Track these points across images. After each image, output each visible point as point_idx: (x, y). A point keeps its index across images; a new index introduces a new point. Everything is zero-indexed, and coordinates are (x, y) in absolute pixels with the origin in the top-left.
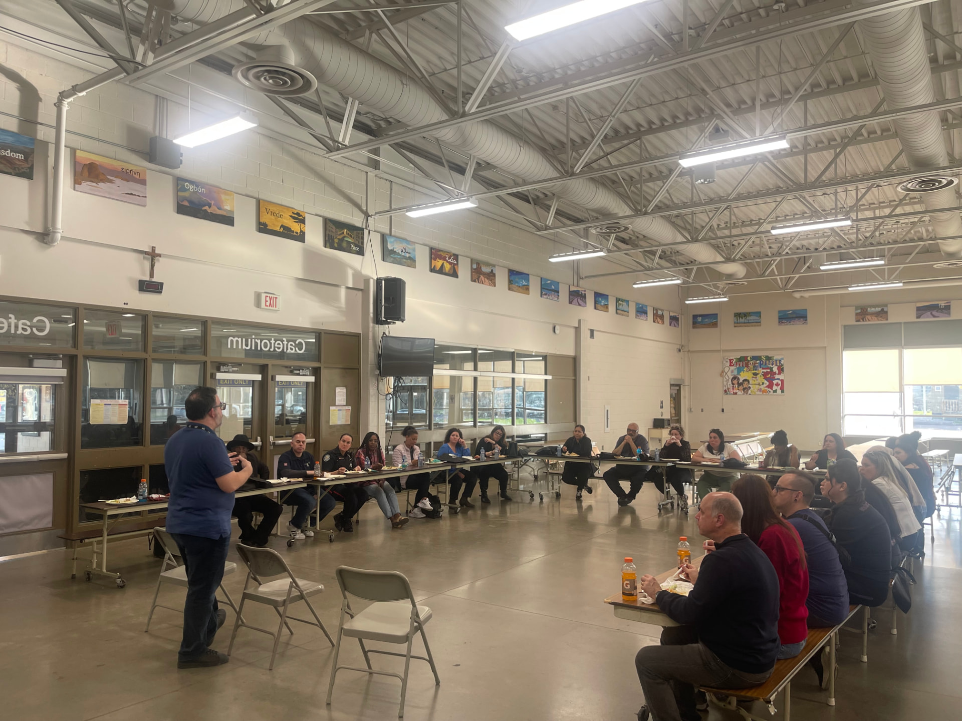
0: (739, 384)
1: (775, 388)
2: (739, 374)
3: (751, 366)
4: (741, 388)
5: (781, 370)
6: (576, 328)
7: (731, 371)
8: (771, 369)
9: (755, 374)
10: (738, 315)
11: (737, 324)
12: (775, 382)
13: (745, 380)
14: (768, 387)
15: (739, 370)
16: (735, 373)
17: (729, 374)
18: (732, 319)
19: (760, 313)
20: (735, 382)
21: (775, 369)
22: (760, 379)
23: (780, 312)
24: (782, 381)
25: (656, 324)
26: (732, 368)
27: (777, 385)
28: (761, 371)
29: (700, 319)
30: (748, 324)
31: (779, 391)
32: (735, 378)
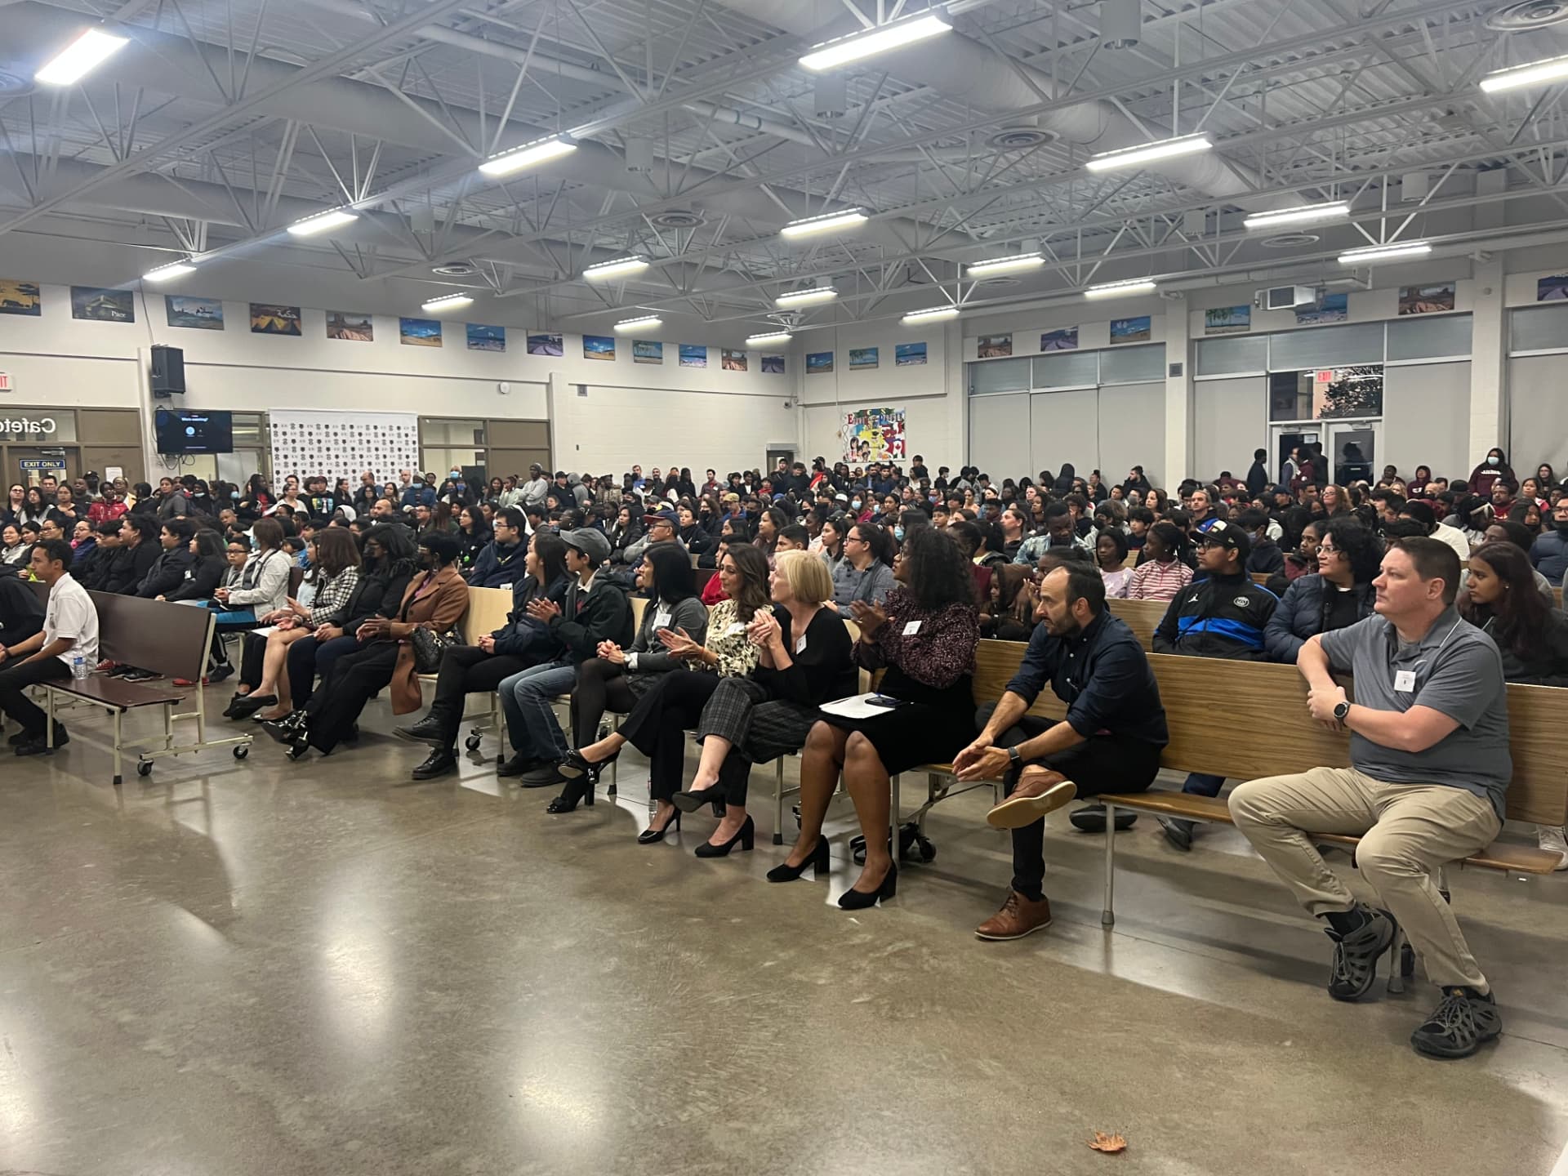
0: (859, 448)
1: (895, 451)
2: (858, 432)
3: (870, 423)
4: (860, 453)
5: (902, 427)
6: (547, 384)
7: (849, 431)
8: (891, 425)
9: (875, 434)
10: (853, 353)
11: (853, 366)
12: (895, 443)
13: (865, 442)
14: (888, 450)
15: (859, 429)
16: (855, 433)
17: (848, 434)
18: (848, 358)
19: (876, 349)
20: (854, 445)
21: (896, 427)
22: (880, 440)
23: (897, 347)
24: (903, 442)
25: (728, 371)
26: (851, 426)
27: (898, 447)
28: (881, 429)
29: (813, 360)
30: (864, 365)
31: (900, 456)
32: (854, 440)
